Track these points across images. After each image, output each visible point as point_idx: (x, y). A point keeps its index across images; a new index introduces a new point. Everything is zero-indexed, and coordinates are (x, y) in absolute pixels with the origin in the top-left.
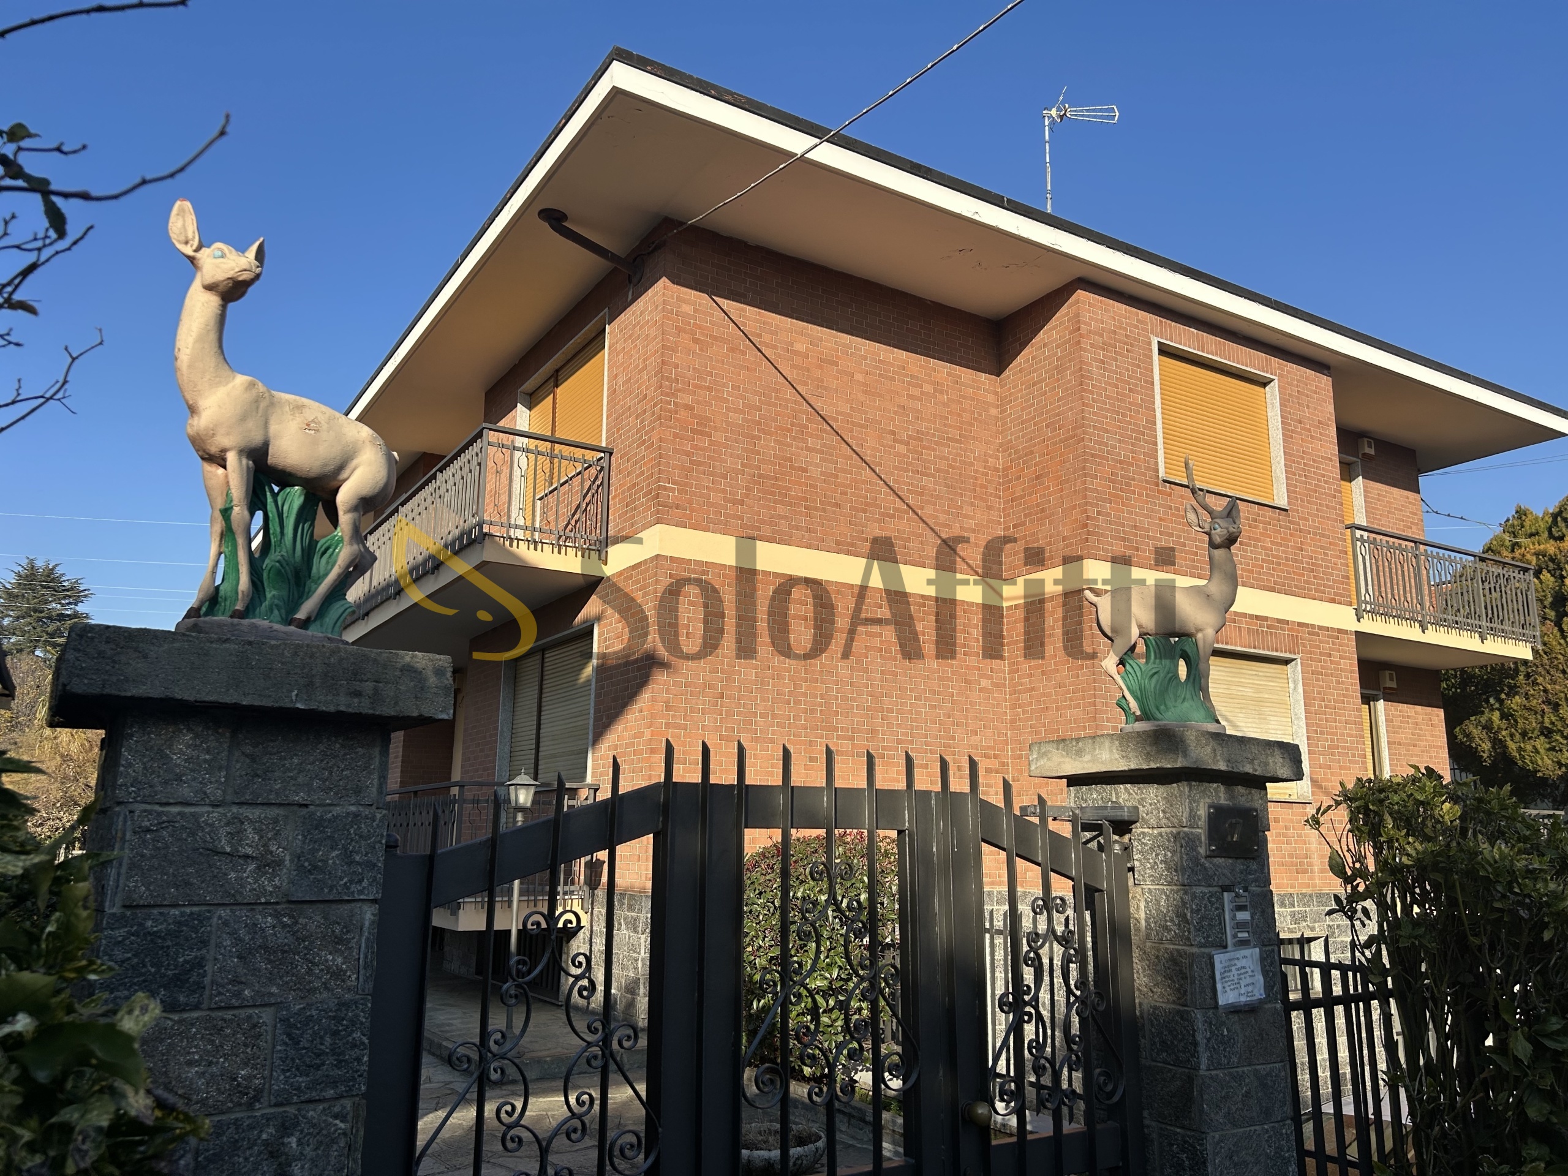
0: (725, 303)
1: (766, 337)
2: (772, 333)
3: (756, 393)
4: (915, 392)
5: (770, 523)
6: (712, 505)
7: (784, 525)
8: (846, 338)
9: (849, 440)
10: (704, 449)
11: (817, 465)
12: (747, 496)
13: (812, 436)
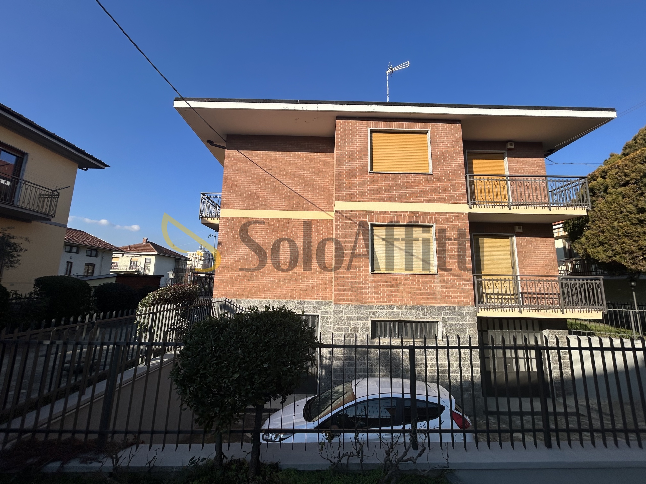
0: (242, 152)
1: (254, 157)
2: (256, 156)
3: (250, 172)
4: (303, 163)
5: (253, 205)
6: (236, 203)
7: (257, 205)
8: (280, 152)
9: (279, 180)
10: (234, 189)
11: (268, 188)
12: (246, 199)
13: (267, 180)
